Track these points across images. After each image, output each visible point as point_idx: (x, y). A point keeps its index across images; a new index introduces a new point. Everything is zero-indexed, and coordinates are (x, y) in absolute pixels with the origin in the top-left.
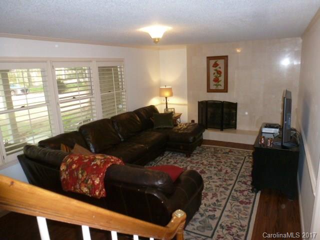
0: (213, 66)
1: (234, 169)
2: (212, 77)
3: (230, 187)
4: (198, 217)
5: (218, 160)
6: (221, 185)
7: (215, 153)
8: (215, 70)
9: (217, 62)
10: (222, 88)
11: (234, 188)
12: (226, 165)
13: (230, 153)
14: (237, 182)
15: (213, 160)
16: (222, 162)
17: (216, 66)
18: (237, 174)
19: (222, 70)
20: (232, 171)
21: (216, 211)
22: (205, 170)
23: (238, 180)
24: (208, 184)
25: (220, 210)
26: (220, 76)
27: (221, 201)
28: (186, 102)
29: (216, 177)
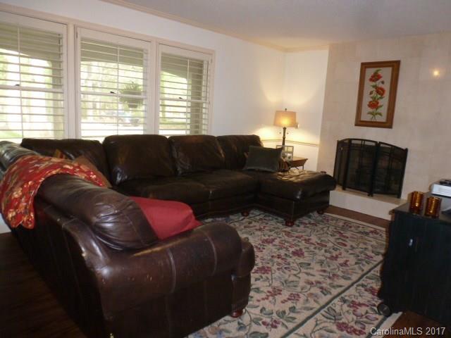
0: (371, 80)
1: (364, 263)
2: (367, 99)
3: (335, 292)
4: (230, 329)
5: (340, 241)
6: (319, 283)
7: (343, 228)
8: (374, 86)
9: (380, 73)
10: (383, 119)
11: (343, 295)
12: (351, 252)
13: (371, 235)
14: (355, 285)
15: (332, 239)
16: (345, 245)
17: (377, 80)
18: (365, 271)
19: (387, 87)
20: (356, 263)
21: (276, 327)
22: (304, 250)
23: (360, 282)
24: (295, 275)
25: (287, 327)
26: (381, 98)
27: (298, 312)
28: (317, 141)
29: (318, 267)
